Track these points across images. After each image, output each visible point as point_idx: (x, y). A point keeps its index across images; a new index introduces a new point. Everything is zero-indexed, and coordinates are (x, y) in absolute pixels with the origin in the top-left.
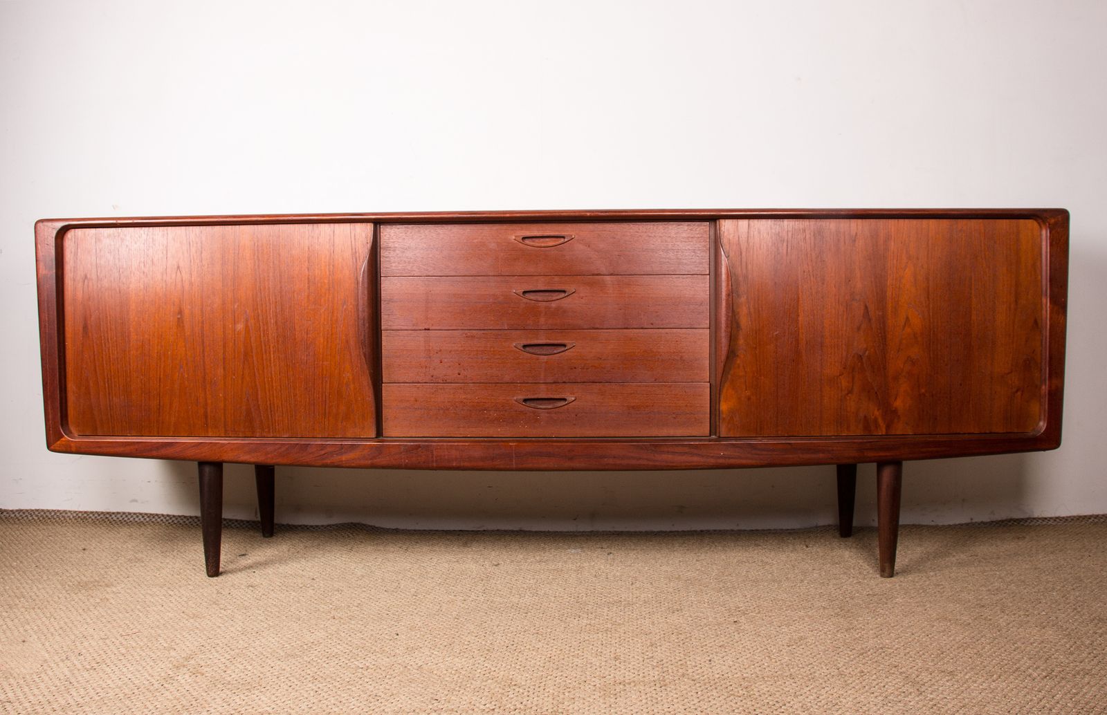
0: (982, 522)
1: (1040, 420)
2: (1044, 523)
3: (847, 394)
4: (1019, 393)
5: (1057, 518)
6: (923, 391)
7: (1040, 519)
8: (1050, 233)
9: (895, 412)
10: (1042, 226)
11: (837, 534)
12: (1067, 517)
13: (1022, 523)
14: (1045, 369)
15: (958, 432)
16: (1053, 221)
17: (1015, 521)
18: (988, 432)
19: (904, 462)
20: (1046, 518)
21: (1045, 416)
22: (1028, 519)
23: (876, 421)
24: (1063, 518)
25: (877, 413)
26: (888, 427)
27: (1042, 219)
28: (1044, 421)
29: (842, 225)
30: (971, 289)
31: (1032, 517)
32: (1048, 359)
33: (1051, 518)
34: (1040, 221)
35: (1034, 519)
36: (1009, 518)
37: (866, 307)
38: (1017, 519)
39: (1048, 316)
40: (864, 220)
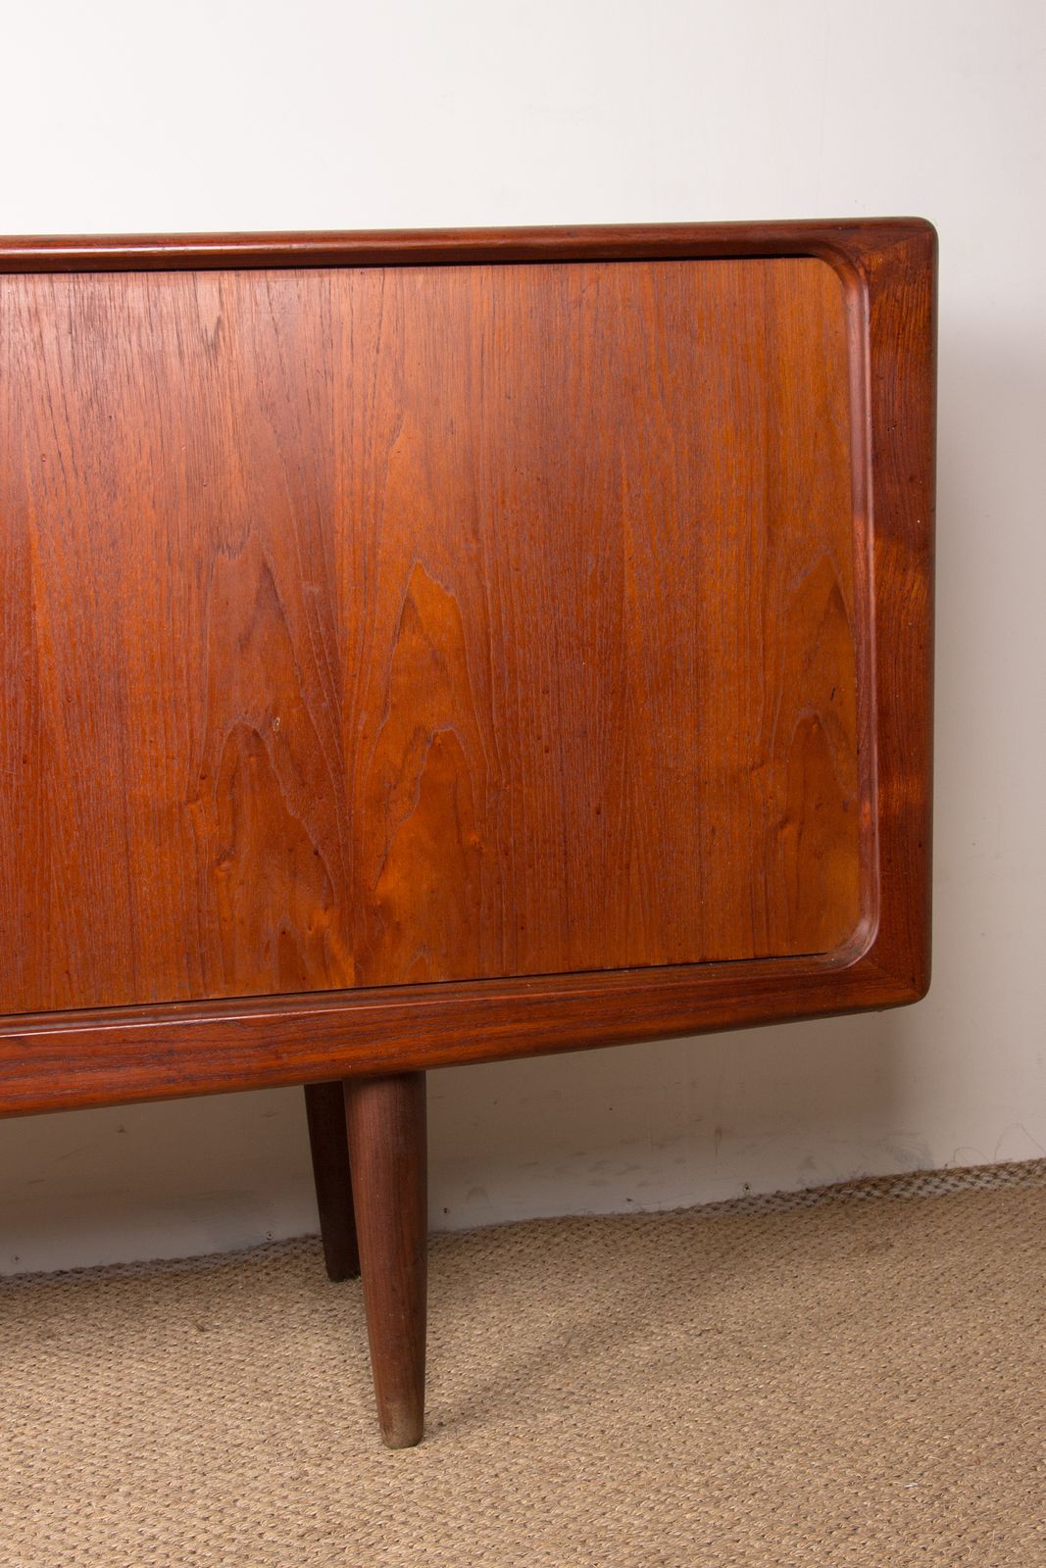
0: (778, 1195)
1: (862, 913)
2: (963, 1185)
3: (219, 863)
4: (790, 831)
5: (1002, 1167)
6: (474, 838)
7: (950, 1173)
8: (872, 302)
9: (385, 910)
10: (847, 275)
12: (1033, 1162)
13: (896, 1191)
14: (870, 749)
15: (597, 965)
16: (878, 260)
17: (875, 1186)
18: (694, 959)
19: (430, 1074)
20: (968, 1171)
21: (873, 901)
22: (915, 1175)
23: (320, 943)
24: (1020, 1166)
25: (324, 919)
26: (363, 962)
27: (840, 252)
28: (873, 913)
29: (167, 292)
30: (618, 498)
31: (927, 1168)
32: (874, 717)
33: (984, 1169)
34: (840, 261)
35: (934, 1174)
36: (859, 1175)
37: (266, 571)
38: (883, 1179)
39: (872, 576)
40: (243, 273)
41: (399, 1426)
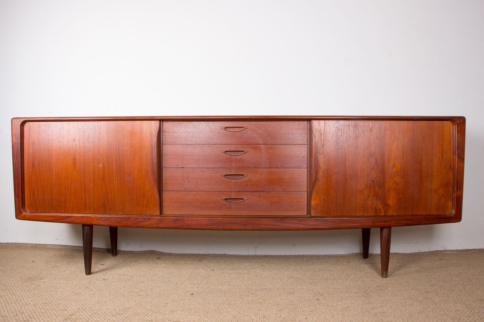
0: (424, 252)
1: (452, 209)
2: (452, 252)
3: (368, 197)
4: (443, 197)
5: (457, 250)
6: (401, 196)
7: (450, 250)
8: (457, 127)
9: (389, 205)
10: (454, 124)
11: (362, 257)
12: (462, 250)
13: (442, 252)
14: (455, 187)
15: (416, 214)
16: (458, 122)
17: (439, 252)
18: (429, 214)
19: (392, 228)
20: (452, 250)
21: (454, 207)
22: (444, 250)
23: (380, 209)
24: (460, 250)
25: (380, 206)
26: (385, 212)
27: (453, 121)
28: (454, 209)
29: (366, 123)
30: (422, 152)
31: (446, 250)
32: (456, 183)
33: (455, 250)
34: (453, 122)
35: (447, 250)
36: (436, 250)
37: (376, 159)
38: (440, 251)
39: (456, 163)
40: (375, 121)
41: (385, 275)
